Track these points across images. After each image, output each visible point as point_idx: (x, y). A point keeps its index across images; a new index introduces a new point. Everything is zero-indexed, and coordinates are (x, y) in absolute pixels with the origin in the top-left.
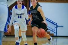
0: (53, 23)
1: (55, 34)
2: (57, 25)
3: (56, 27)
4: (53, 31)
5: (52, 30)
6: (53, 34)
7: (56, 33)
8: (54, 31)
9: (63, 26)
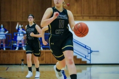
0: (85, 47)
1: (88, 62)
2: (90, 50)
3: (89, 52)
4: (85, 58)
5: (84, 56)
6: (86, 62)
7: (90, 60)
8: (87, 57)
9: (98, 51)
